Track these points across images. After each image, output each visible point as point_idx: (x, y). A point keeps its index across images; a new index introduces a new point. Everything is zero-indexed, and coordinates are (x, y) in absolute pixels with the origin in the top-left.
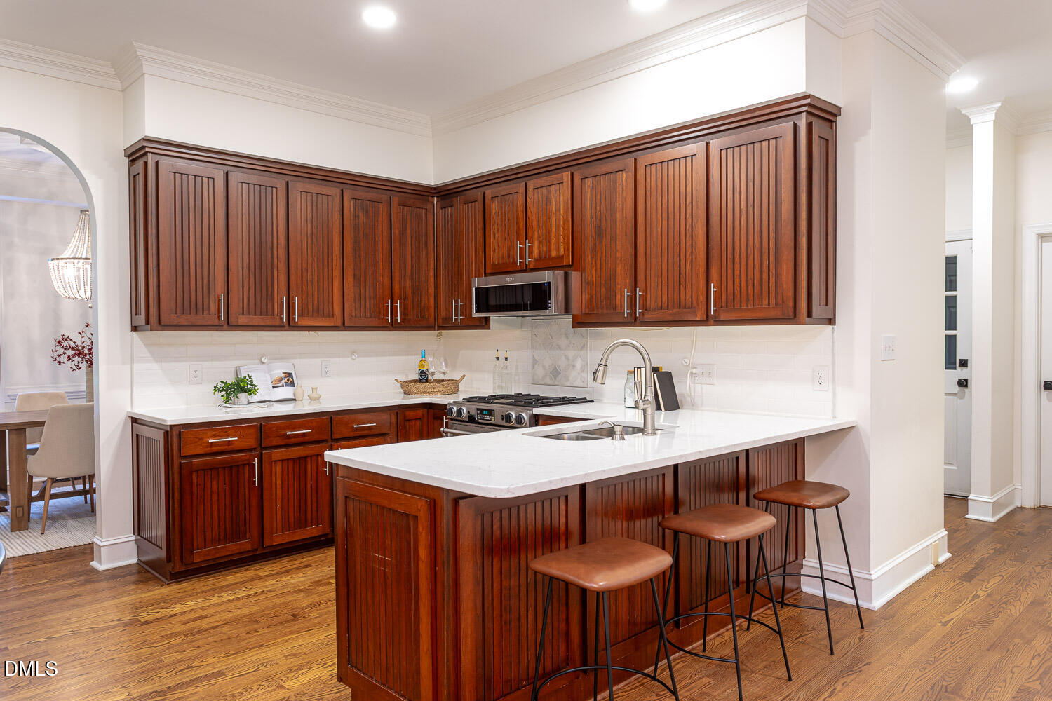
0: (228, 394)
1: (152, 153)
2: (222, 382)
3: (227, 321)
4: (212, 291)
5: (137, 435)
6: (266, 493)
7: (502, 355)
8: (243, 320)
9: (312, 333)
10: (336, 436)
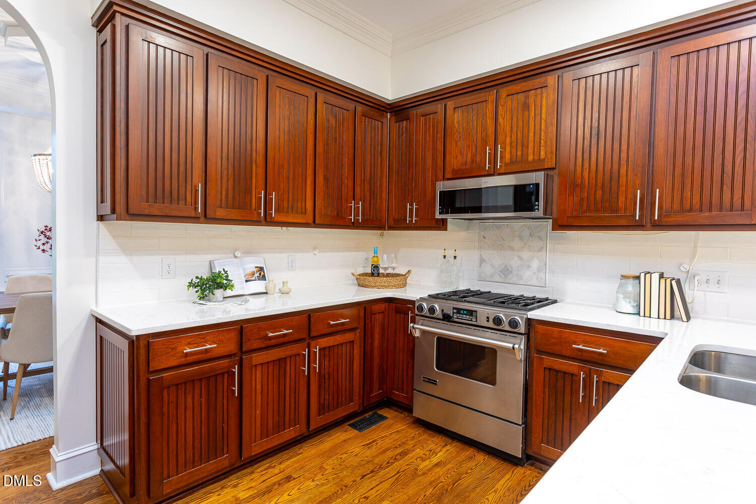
0: (203, 291)
1: (122, 14)
2: (197, 278)
3: (203, 214)
4: (189, 180)
5: (101, 337)
6: (245, 401)
7: (450, 253)
8: (221, 213)
9: (284, 228)
10: (313, 334)
